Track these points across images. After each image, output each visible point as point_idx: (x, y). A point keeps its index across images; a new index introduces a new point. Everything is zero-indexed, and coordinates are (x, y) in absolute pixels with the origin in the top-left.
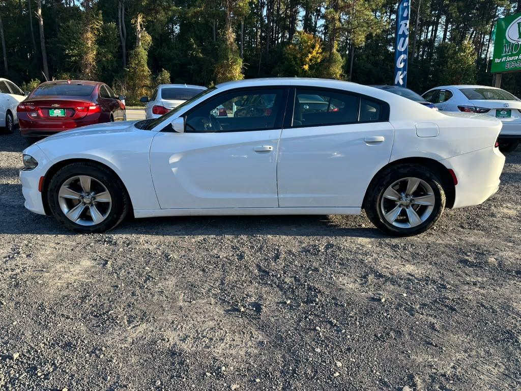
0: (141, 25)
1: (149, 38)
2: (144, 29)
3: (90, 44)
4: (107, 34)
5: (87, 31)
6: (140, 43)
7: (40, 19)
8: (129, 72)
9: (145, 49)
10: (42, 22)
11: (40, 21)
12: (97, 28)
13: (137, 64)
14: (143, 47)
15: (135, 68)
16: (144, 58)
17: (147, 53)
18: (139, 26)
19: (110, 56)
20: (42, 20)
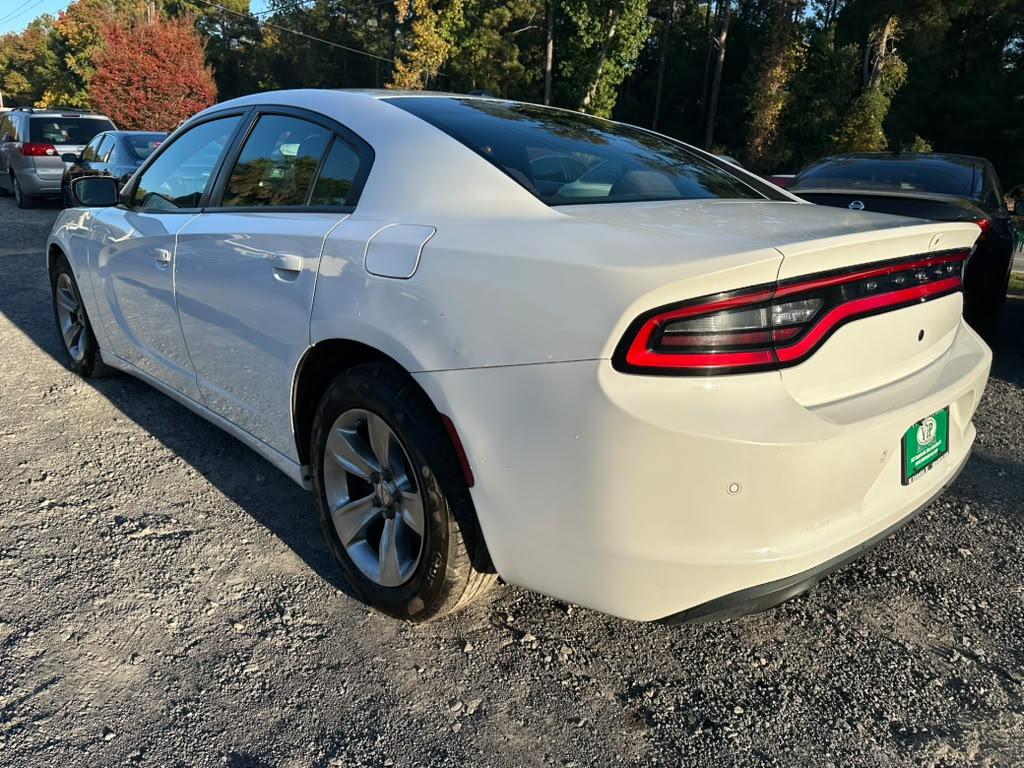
0: (889, 43)
1: (900, 69)
2: (894, 50)
3: (774, 88)
4: (836, 69)
5: (776, 64)
6: (878, 82)
7: (721, 50)
8: (838, 143)
9: (886, 95)
10: (723, 56)
11: (720, 54)
12: (797, 58)
13: (859, 128)
14: (882, 90)
15: (851, 137)
16: (878, 112)
17: (889, 102)
18: (884, 44)
19: (831, 113)
20: (724, 51)
